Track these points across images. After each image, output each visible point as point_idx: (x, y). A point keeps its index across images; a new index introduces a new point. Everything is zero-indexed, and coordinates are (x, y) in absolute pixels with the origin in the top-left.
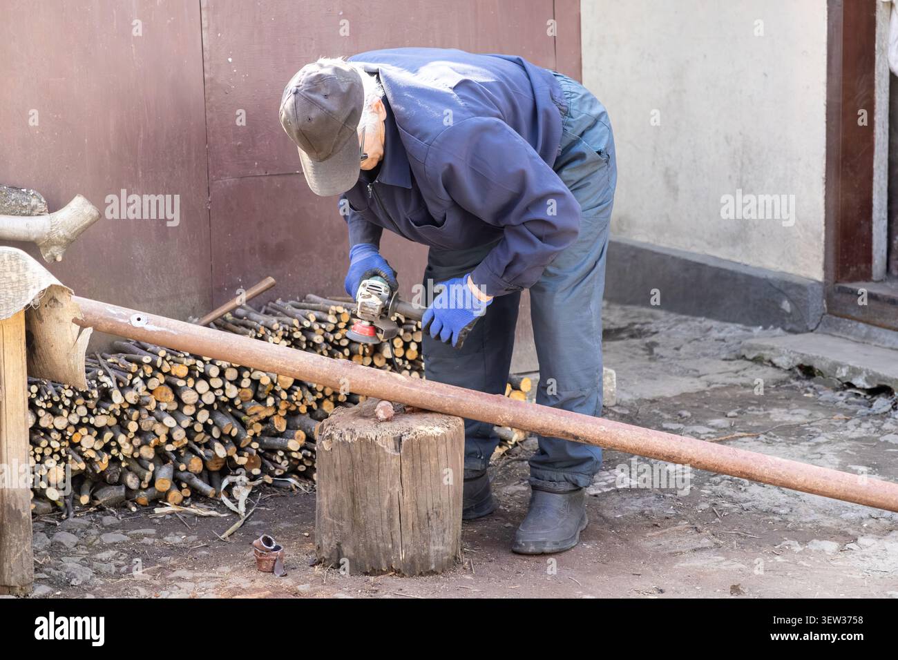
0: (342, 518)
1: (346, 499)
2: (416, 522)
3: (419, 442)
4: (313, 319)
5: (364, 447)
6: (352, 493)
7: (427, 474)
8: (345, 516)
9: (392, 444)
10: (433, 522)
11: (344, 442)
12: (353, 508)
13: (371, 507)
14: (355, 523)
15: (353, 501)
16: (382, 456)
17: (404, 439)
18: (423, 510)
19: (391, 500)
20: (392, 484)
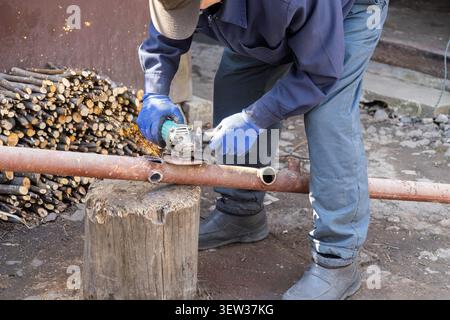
0: (115, 276)
1: (118, 261)
2: (174, 273)
3: (178, 213)
4: (29, 91)
5: (133, 221)
6: (124, 256)
7: (182, 237)
8: (118, 273)
9: (155, 216)
10: (186, 272)
11: (117, 218)
12: (124, 267)
13: (139, 266)
14: (125, 278)
15: (124, 262)
16: (149, 226)
17: (166, 212)
18: (179, 264)
19: (156, 259)
20: (157, 246)
